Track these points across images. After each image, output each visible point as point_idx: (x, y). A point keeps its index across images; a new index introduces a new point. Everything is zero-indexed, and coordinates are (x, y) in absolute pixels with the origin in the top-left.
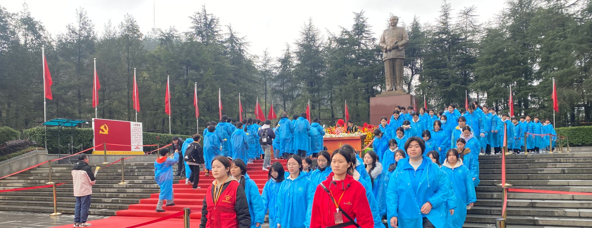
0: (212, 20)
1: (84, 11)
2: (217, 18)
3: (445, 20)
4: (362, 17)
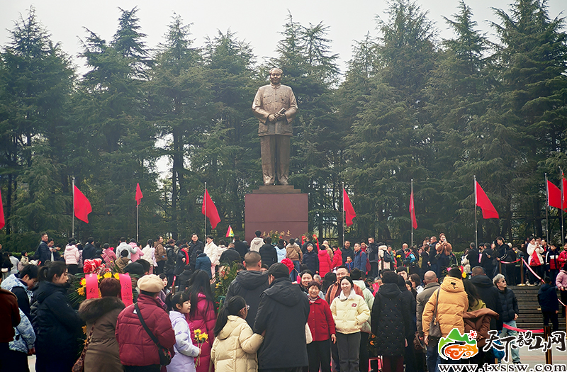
3: (289, 49)
4: (133, 18)
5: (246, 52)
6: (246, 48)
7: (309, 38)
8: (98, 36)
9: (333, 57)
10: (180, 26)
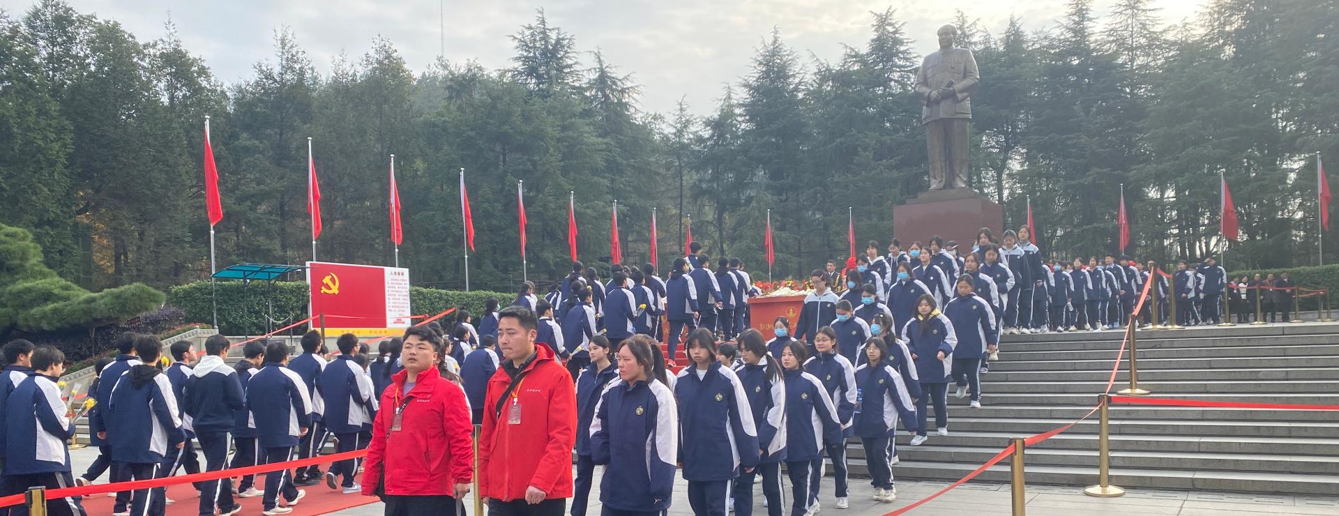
0: (558, 41)
1: (290, 32)
2: (569, 37)
3: (1078, 23)
4: (890, 21)
5: (1046, 43)
6: (1046, 38)
7: (1129, 12)
8: (857, 50)
9: (1164, 31)
10: (966, 25)
